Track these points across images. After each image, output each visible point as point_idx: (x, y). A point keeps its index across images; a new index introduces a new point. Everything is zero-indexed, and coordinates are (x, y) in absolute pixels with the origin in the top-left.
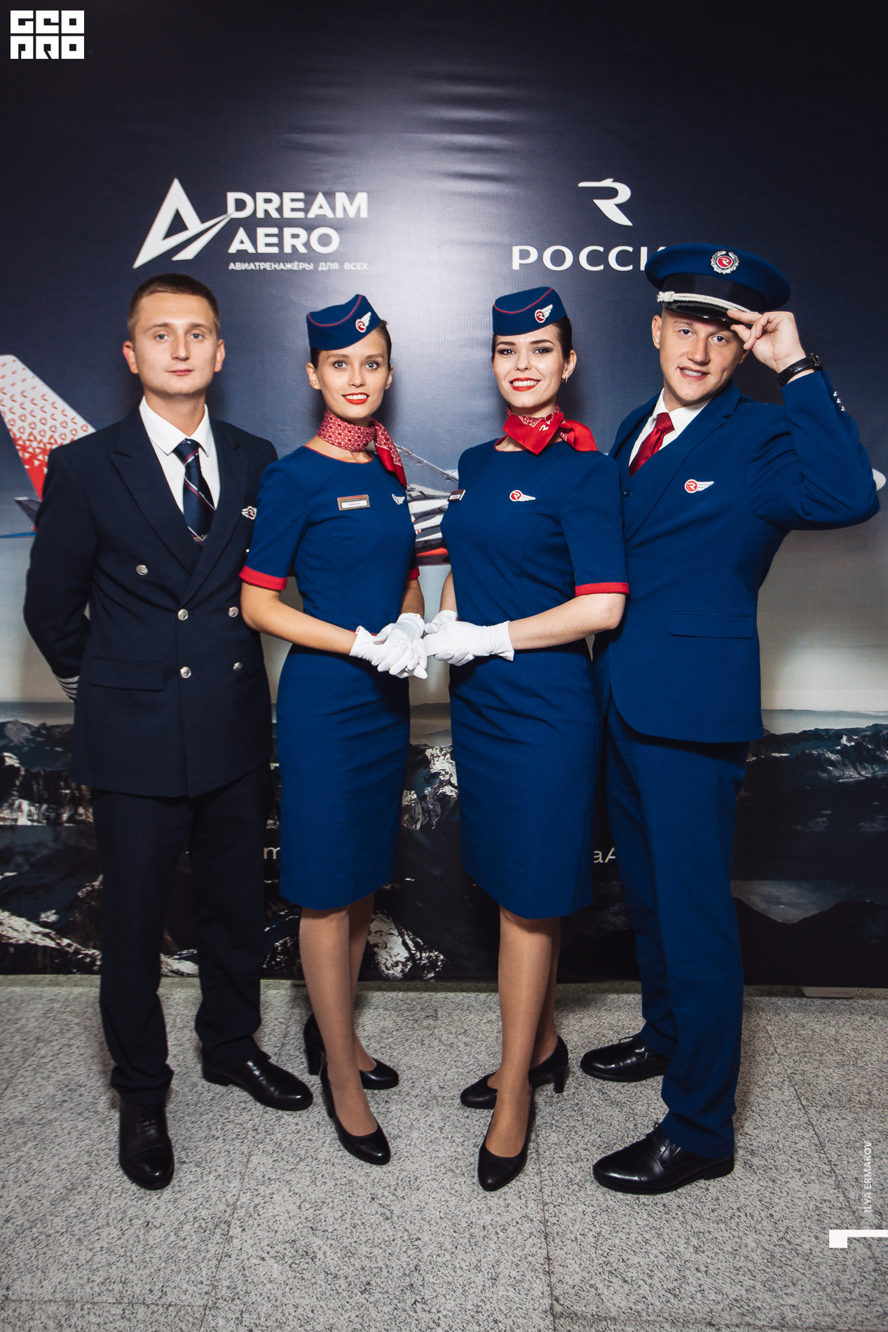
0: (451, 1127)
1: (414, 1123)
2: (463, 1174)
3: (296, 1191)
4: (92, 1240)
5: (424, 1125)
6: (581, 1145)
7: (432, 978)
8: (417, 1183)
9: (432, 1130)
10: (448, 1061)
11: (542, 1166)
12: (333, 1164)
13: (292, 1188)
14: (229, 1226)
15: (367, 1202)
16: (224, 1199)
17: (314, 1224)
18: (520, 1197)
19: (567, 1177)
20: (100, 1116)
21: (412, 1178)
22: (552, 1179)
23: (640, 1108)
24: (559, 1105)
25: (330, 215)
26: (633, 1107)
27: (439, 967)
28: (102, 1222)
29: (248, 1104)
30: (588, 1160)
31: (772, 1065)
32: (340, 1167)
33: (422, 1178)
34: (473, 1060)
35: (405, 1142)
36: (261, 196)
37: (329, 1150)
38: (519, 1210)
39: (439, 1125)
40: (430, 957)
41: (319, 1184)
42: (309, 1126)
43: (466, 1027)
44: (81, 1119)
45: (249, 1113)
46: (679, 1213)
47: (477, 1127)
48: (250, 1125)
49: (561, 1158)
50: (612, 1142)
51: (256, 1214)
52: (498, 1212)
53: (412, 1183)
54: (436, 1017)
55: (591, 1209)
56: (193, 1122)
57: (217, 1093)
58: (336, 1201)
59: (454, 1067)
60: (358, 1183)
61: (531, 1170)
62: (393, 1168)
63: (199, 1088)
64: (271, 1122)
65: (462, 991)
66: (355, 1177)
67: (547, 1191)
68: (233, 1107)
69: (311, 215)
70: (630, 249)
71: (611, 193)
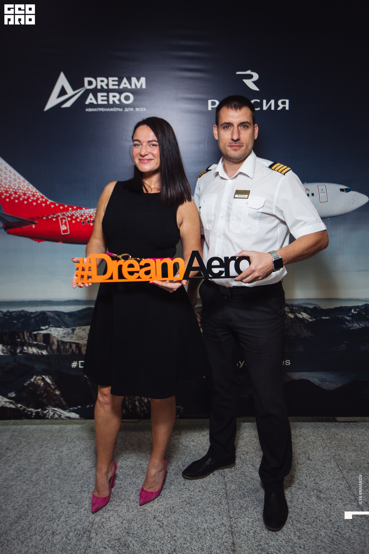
0: (188, 483)
1: (172, 482)
2: (194, 505)
3: (120, 515)
4: (28, 542)
6: (245, 490)
8: (174, 510)
9: (180, 485)
10: (186, 454)
13: (119, 514)
14: (90, 533)
15: (152, 519)
16: (88, 520)
17: (128, 530)
18: (220, 515)
19: (240, 505)
21: (172, 508)
22: (233, 506)
24: (235, 472)
25: (129, 87)
27: (181, 413)
28: (33, 533)
31: (325, 452)
33: (176, 507)
36: (99, 79)
37: (135, 495)
38: (220, 521)
41: (130, 511)
42: (126, 485)
43: (193, 438)
46: (290, 520)
47: (199, 483)
49: (237, 496)
51: (102, 527)
55: (251, 520)
56: (74, 485)
58: (138, 519)
60: (148, 511)
61: (224, 502)
67: (231, 512)
69: (121, 87)
70: (259, 101)
71: (250, 77)
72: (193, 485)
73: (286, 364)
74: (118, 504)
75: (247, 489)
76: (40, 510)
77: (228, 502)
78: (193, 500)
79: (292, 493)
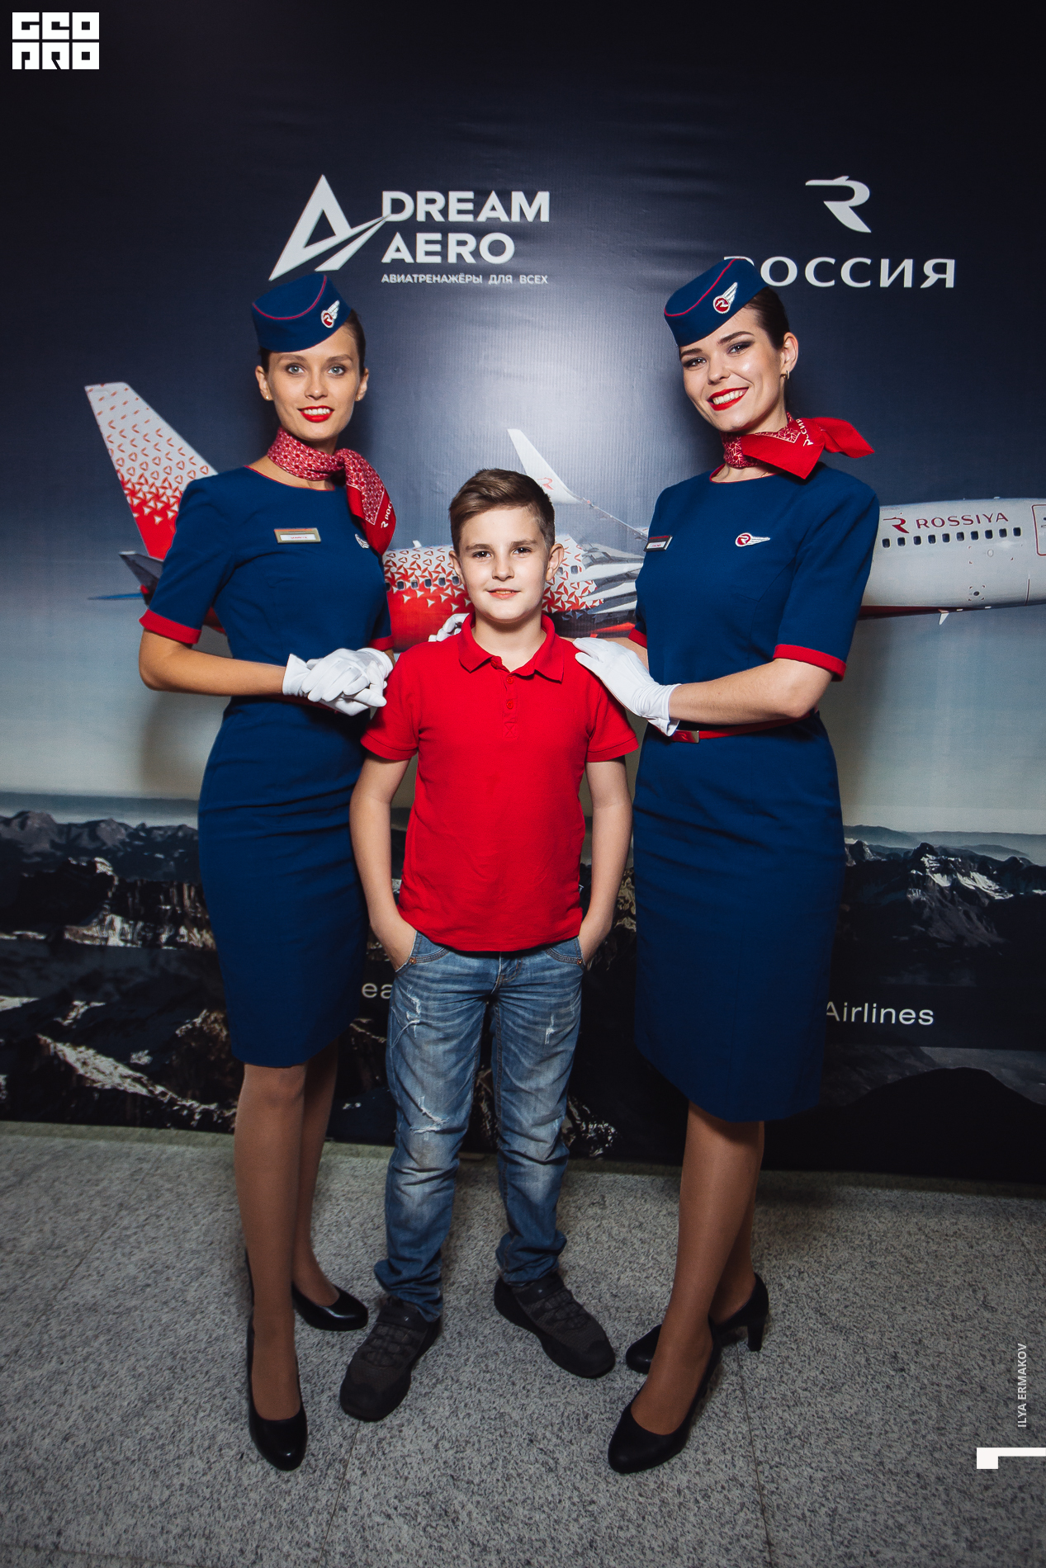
3: (433, 1423)
4: (171, 1473)
6: (799, 1383)
7: (600, 1155)
8: (589, 1423)
10: (621, 1262)
11: (750, 1409)
12: (479, 1390)
13: (427, 1419)
14: (345, 1467)
15: (524, 1445)
16: (340, 1429)
17: (455, 1471)
18: (724, 1451)
19: (785, 1426)
20: (190, 1308)
22: (764, 1428)
23: (870, 1336)
25: (504, 218)
26: (862, 1335)
27: (609, 1142)
28: (184, 1449)
30: (810, 1404)
32: (488, 1394)
33: (594, 1416)
36: (422, 196)
37: (474, 1370)
38: (725, 1469)
40: (598, 1129)
41: (461, 1417)
43: (641, 1219)
44: (166, 1310)
46: (940, 1488)
49: (774, 1399)
50: (839, 1381)
51: (380, 1453)
52: (697, 1470)
53: (582, 1420)
54: (604, 1204)
58: (483, 1440)
59: (628, 1270)
60: (511, 1417)
61: (736, 1414)
62: (556, 1400)
65: (634, 1173)
66: (508, 1409)
67: (759, 1444)
69: (482, 218)
70: (868, 261)
71: (846, 194)
73: (920, 1021)
74: (427, 1390)
75: (805, 1382)
76: (207, 1385)
77: (747, 1413)
79: (940, 1405)
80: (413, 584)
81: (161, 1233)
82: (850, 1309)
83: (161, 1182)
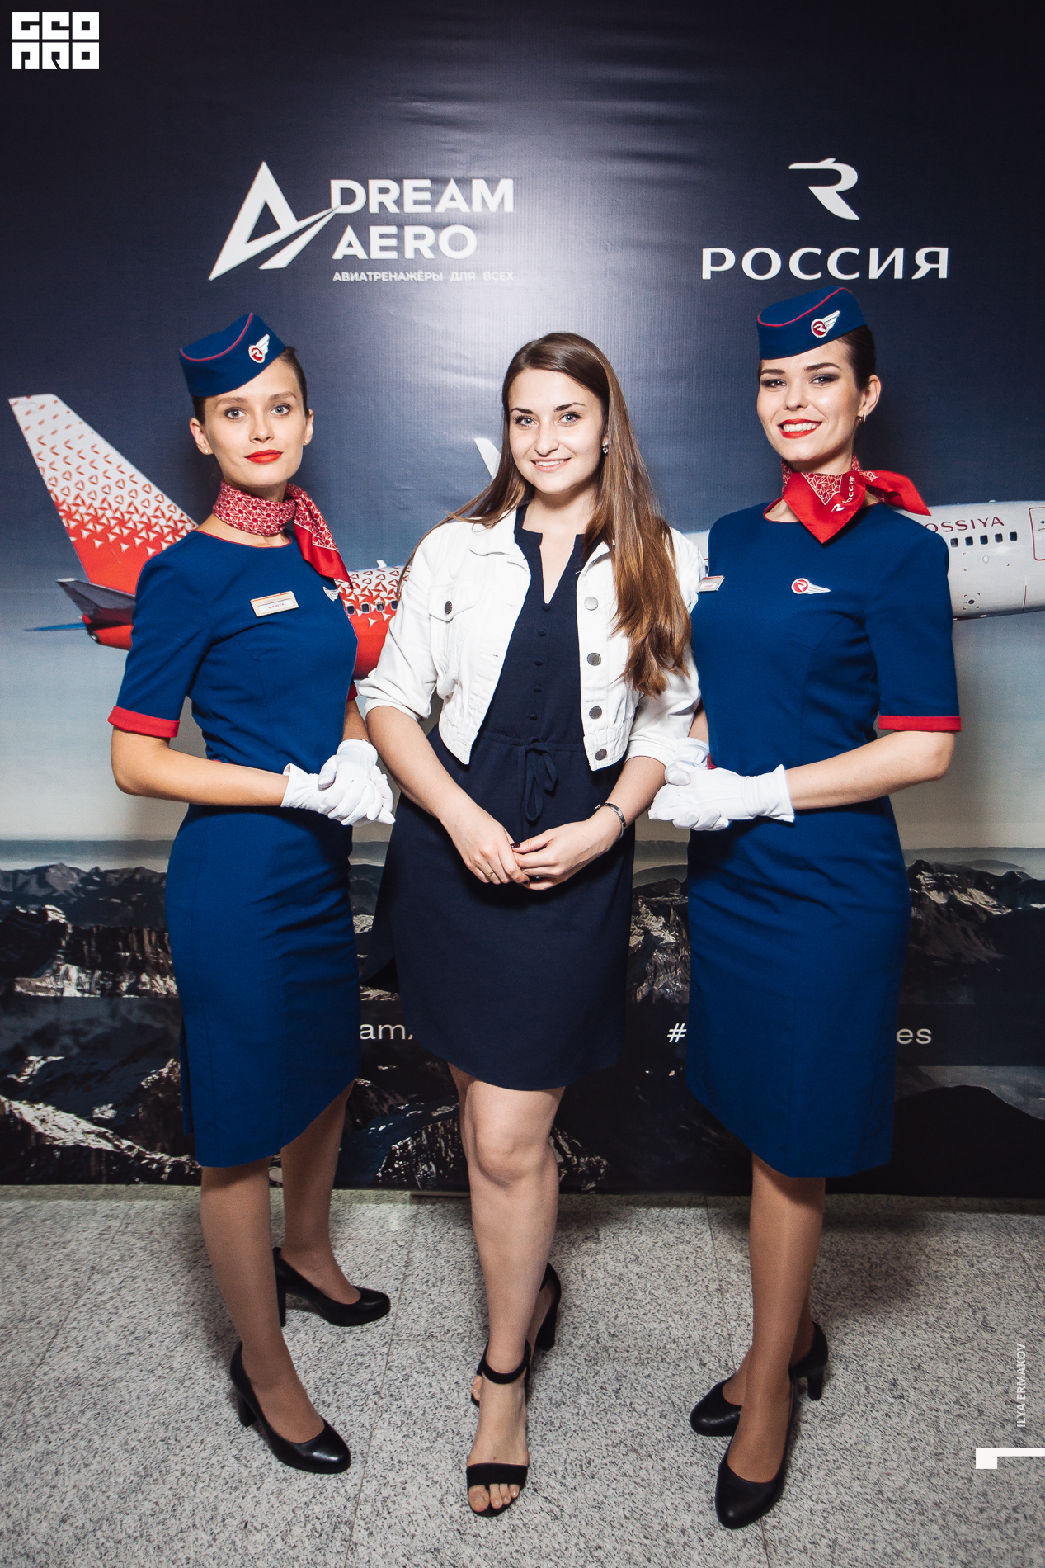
0: (629, 1389)
1: (581, 1384)
2: (650, 1456)
4: (175, 1548)
5: (593, 1387)
7: (593, 1189)
8: (592, 1468)
9: (604, 1394)
10: (618, 1299)
14: (351, 1528)
20: (177, 1375)
21: (585, 1462)
23: (870, 1364)
25: (464, 208)
26: (861, 1362)
27: (600, 1175)
28: (186, 1522)
29: (366, 1358)
30: (810, 1437)
33: (597, 1460)
34: (650, 1297)
35: (572, 1410)
36: (374, 184)
39: (614, 1387)
40: (590, 1162)
42: (446, 1388)
43: (637, 1252)
44: (154, 1378)
45: (369, 1370)
46: (937, 1513)
48: (370, 1387)
50: (838, 1412)
51: (386, 1512)
53: (584, 1467)
54: (598, 1239)
57: (325, 1343)
59: (625, 1307)
62: (559, 1446)
63: (302, 1335)
64: (397, 1383)
68: (347, 1362)
71: (832, 178)
72: (643, 1395)
73: (918, 1040)
76: (203, 1455)
78: (646, 1440)
80: (378, 606)
81: (138, 1297)
82: (850, 1336)
83: (133, 1241)
